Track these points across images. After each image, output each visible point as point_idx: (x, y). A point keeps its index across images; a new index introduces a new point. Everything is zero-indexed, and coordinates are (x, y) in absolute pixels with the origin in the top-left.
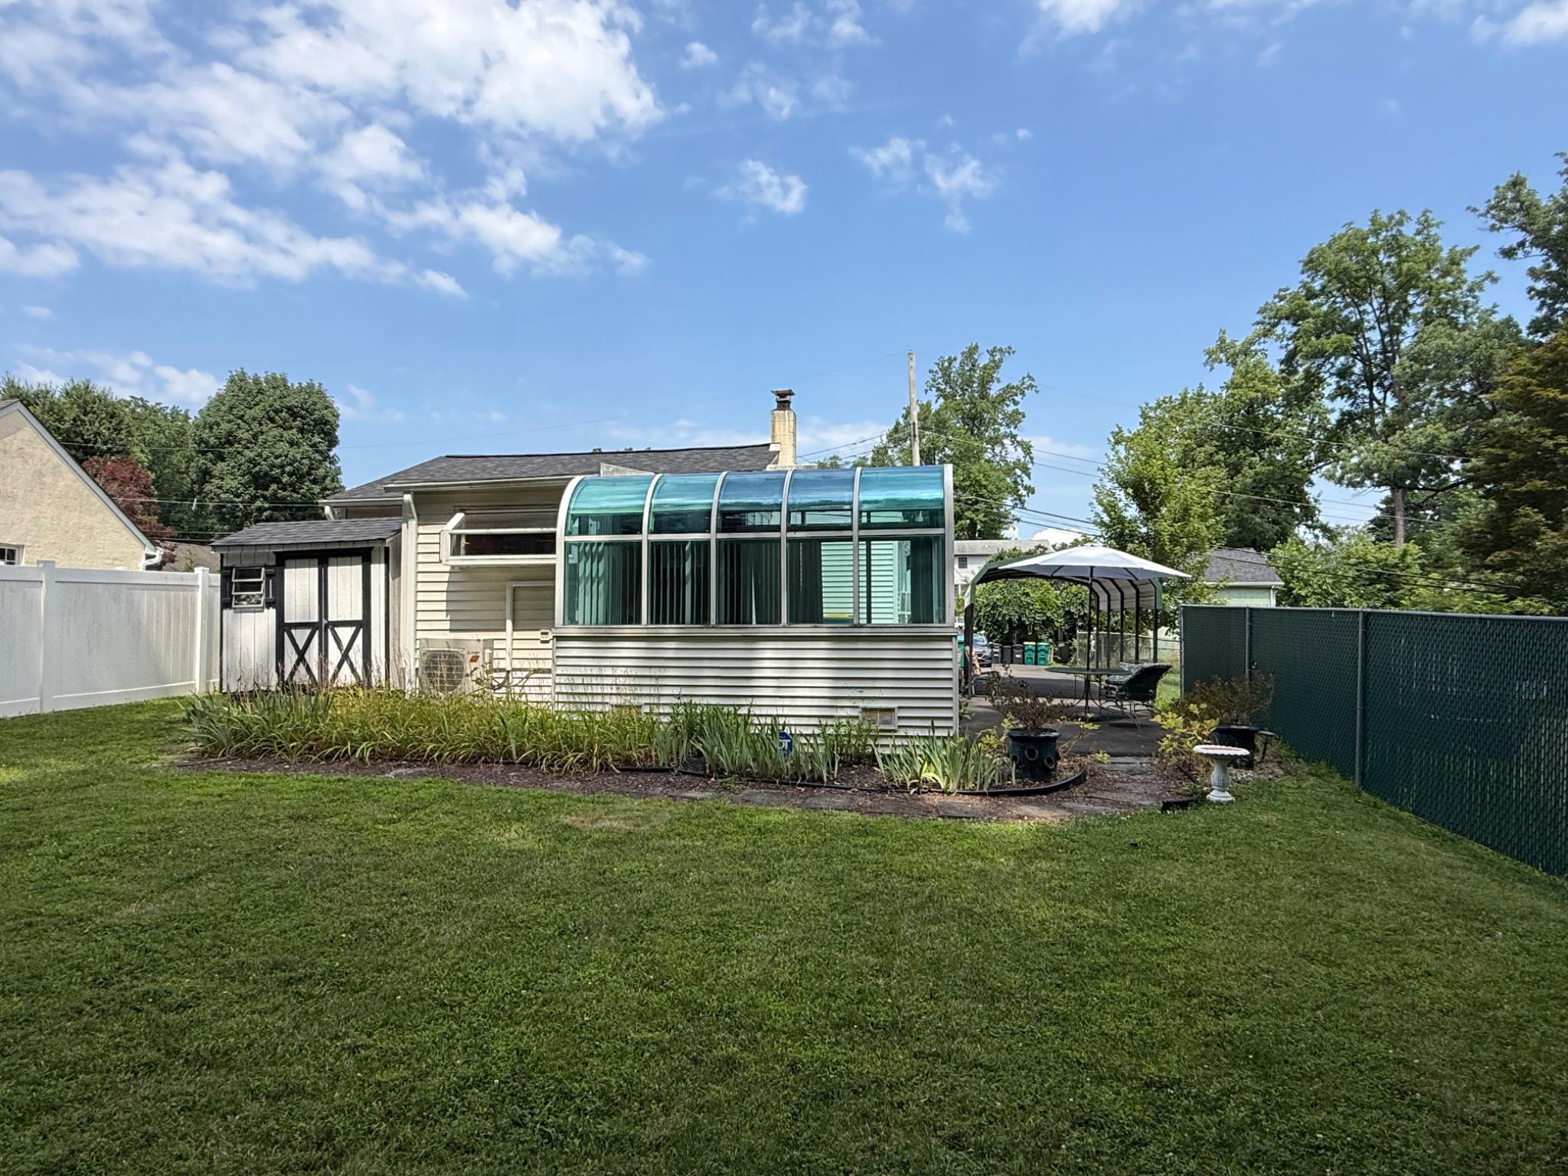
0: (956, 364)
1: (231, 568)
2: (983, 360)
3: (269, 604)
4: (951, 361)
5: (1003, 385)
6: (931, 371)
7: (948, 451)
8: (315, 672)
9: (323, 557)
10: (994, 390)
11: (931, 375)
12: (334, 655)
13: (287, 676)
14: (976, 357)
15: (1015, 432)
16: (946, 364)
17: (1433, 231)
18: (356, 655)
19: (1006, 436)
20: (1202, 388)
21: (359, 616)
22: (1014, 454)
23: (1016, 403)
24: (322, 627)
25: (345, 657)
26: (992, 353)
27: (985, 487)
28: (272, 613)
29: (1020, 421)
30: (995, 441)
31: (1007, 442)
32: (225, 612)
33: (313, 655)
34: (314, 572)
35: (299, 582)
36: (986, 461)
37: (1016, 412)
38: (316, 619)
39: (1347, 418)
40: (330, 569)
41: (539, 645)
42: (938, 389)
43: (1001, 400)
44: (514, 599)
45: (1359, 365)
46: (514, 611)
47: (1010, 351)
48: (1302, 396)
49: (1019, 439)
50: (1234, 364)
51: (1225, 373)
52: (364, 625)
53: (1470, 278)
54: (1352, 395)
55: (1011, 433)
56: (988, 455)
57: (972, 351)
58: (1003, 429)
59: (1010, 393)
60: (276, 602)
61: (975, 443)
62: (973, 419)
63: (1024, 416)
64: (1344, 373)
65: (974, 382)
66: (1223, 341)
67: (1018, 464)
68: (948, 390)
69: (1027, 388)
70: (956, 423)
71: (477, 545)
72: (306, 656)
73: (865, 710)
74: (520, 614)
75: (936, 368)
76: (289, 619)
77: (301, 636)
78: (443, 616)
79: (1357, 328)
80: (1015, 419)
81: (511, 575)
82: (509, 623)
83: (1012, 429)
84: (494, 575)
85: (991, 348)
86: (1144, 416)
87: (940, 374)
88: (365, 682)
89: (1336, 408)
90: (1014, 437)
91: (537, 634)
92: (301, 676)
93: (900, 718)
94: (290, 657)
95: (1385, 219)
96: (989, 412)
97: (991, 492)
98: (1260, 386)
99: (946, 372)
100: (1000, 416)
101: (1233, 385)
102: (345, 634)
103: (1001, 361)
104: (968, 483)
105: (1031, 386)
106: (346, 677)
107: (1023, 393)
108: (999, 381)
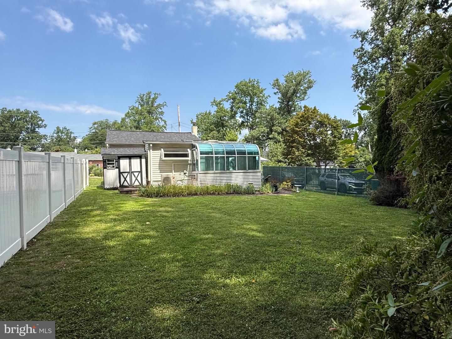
0: (145, 96)
1: (106, 160)
2: (152, 96)
3: (116, 168)
5: (158, 104)
6: (137, 97)
8: (129, 183)
9: (130, 157)
10: (155, 105)
11: (137, 98)
12: (134, 179)
13: (122, 184)
14: (150, 95)
15: (162, 117)
16: (142, 96)
17: (259, 84)
18: (139, 178)
20: (210, 111)
21: (140, 170)
22: (162, 123)
23: (161, 109)
24: (131, 173)
25: (136, 179)
28: (117, 169)
30: (157, 119)
31: (160, 119)
32: (104, 170)
33: (128, 179)
34: (128, 160)
35: (124, 163)
37: (162, 112)
38: (128, 171)
39: (243, 122)
40: (132, 160)
41: (179, 175)
42: (139, 103)
43: (157, 108)
44: (174, 166)
45: (245, 111)
46: (174, 168)
48: (233, 117)
49: (163, 119)
50: (217, 106)
51: (215, 108)
52: (141, 172)
53: (266, 96)
54: (244, 117)
57: (149, 93)
58: (158, 116)
59: (159, 106)
60: (118, 167)
62: (150, 112)
63: (164, 113)
64: (242, 112)
65: (150, 102)
66: (215, 100)
67: (163, 126)
71: (166, 155)
72: (127, 179)
73: (249, 183)
74: (175, 169)
75: (139, 97)
76: (121, 171)
77: (125, 175)
78: (158, 170)
79: (245, 103)
80: (162, 113)
81: (173, 161)
82: (173, 171)
83: (161, 116)
84: (170, 161)
85: (155, 93)
86: (197, 117)
88: (141, 184)
89: (240, 120)
90: (161, 118)
91: (179, 173)
92: (126, 184)
94: (122, 180)
95: (251, 80)
96: (154, 111)
98: (224, 113)
99: (142, 98)
100: (157, 112)
101: (217, 112)
102: (136, 174)
103: (157, 97)
105: (166, 105)
106: (137, 183)
107: (163, 107)
108: (157, 102)
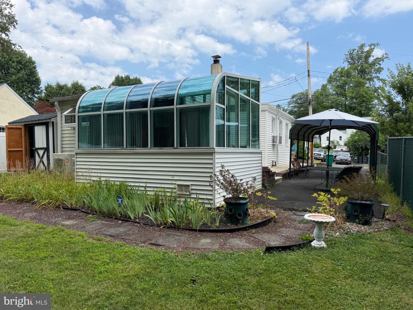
0: (356, 51)
2: (366, 49)
4: (353, 50)
5: (375, 58)
6: (345, 55)
7: (351, 85)
10: (371, 60)
14: (363, 48)
15: (379, 75)
16: (352, 52)
19: (375, 77)
22: (378, 84)
23: (380, 64)
26: (370, 46)
27: (365, 97)
29: (381, 71)
30: (371, 79)
31: (375, 79)
36: (367, 87)
37: (380, 68)
42: (348, 62)
43: (373, 64)
47: (378, 44)
49: (380, 78)
55: (377, 76)
56: (367, 85)
57: (362, 46)
58: (374, 75)
59: (378, 60)
61: (361, 80)
62: (362, 72)
63: (383, 69)
65: (362, 58)
67: (380, 88)
68: (352, 61)
69: (385, 58)
70: (355, 73)
73: (179, 185)
75: (347, 54)
83: (378, 74)
85: (370, 44)
87: (349, 56)
93: (192, 189)
96: (368, 69)
97: (368, 99)
99: (351, 54)
100: (373, 70)
103: (374, 48)
104: (358, 96)
105: (387, 57)
107: (383, 60)
108: (373, 56)
